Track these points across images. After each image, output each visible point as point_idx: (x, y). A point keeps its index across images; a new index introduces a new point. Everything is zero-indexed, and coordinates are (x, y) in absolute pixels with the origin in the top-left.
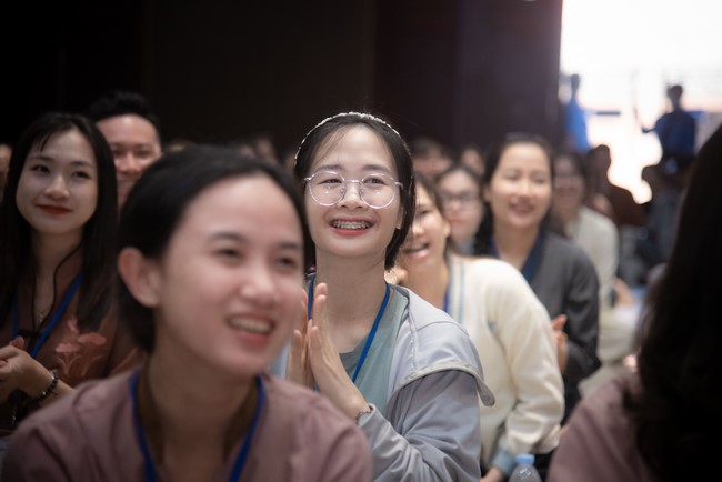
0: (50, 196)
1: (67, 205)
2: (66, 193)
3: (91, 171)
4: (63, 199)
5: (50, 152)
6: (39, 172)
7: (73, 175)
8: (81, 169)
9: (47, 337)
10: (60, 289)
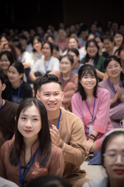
0: (26, 127)
1: (31, 130)
2: (31, 126)
3: (39, 118)
4: (30, 128)
5: (26, 113)
6: (23, 119)
7: (33, 120)
8: (35, 118)
9: (29, 169)
10: (33, 153)
